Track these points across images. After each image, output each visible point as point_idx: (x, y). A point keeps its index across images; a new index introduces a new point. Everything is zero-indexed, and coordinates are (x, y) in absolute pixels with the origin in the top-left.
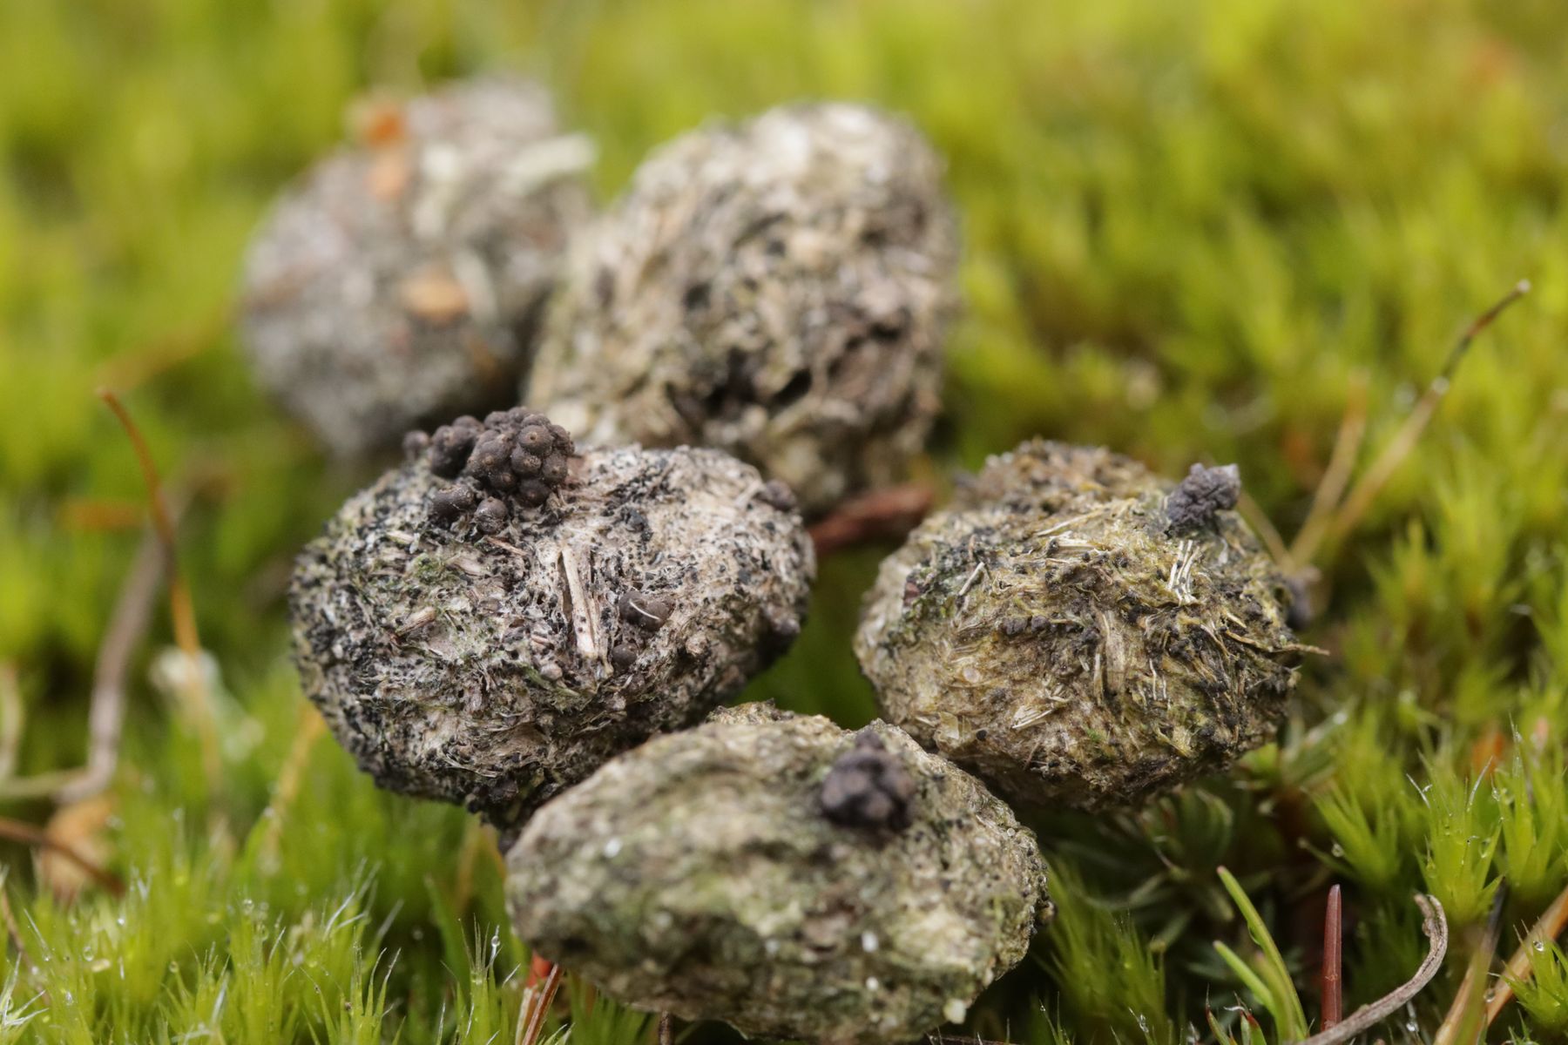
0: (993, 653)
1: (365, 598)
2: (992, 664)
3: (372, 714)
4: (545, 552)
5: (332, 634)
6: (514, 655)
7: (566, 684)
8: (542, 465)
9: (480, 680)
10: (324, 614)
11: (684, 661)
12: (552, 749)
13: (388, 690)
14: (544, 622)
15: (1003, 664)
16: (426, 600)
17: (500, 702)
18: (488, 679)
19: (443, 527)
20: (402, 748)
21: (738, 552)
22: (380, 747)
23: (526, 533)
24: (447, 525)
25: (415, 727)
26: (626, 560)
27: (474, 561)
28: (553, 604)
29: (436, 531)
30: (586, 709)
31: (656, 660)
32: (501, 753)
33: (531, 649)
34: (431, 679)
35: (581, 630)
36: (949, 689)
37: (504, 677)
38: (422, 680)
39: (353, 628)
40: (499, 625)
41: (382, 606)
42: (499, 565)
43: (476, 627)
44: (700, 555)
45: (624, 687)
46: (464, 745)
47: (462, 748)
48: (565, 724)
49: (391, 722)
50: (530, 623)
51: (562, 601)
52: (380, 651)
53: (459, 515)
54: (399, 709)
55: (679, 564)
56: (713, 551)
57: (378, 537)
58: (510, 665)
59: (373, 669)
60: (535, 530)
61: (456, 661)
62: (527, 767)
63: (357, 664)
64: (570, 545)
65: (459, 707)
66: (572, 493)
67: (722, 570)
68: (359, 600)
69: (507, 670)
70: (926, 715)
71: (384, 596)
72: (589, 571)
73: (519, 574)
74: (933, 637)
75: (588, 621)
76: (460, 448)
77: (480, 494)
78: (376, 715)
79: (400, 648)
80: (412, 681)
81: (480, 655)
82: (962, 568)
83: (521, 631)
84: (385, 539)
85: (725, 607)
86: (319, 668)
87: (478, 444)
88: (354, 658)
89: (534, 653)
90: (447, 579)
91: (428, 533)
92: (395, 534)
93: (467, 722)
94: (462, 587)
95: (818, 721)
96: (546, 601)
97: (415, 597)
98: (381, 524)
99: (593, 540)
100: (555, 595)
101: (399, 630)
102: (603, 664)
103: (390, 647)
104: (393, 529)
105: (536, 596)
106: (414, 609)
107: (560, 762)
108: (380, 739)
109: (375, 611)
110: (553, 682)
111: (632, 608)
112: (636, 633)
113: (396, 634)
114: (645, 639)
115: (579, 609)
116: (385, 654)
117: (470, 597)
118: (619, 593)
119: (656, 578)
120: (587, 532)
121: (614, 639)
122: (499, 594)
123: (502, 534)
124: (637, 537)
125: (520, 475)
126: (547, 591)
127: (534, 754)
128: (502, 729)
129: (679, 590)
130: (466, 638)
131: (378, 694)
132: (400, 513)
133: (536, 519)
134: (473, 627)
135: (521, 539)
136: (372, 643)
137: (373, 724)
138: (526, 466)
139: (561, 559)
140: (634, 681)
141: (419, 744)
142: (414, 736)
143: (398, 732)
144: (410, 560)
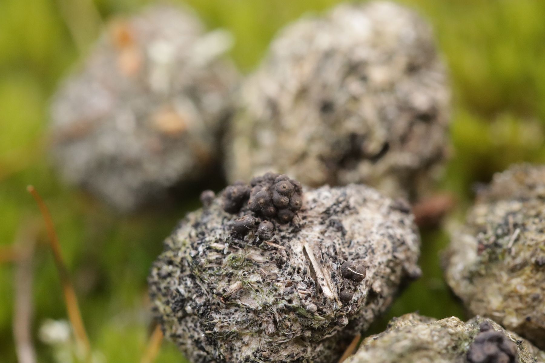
0: (532, 275)
1: (202, 280)
2: (532, 281)
3: (212, 340)
4: (295, 247)
5: (183, 301)
6: (290, 301)
7: (319, 314)
8: (290, 201)
9: (272, 316)
10: (178, 291)
11: (372, 295)
12: (309, 349)
13: (222, 327)
14: (302, 283)
15: (537, 281)
16: (236, 278)
17: (284, 326)
18: (277, 316)
19: (239, 239)
20: (230, 357)
21: (391, 237)
22: (218, 357)
23: (283, 237)
24: (241, 238)
25: (236, 345)
26: (338, 247)
27: (259, 255)
28: (305, 273)
29: (236, 241)
30: (328, 326)
31: (361, 297)
32: (284, 353)
33: (299, 297)
34: (244, 319)
35: (323, 285)
36: (508, 297)
37: (286, 314)
38: (239, 320)
39: (197, 297)
40: (280, 287)
41: (212, 283)
42: (273, 255)
43: (266, 289)
44: (373, 240)
45: (348, 312)
46: (265, 351)
47: (264, 353)
48: (317, 335)
49: (223, 343)
50: (295, 284)
51: (309, 271)
52: (214, 307)
53: (248, 232)
54: (227, 337)
55: (364, 246)
56: (377, 237)
57: (205, 247)
58: (289, 307)
59: (211, 317)
60: (288, 236)
61: (257, 308)
62: (298, 360)
63: (202, 315)
64: (307, 241)
65: (260, 332)
66: (304, 214)
67: (385, 247)
68: (198, 282)
69: (288, 310)
70: (497, 311)
71: (213, 278)
72: (321, 254)
73: (285, 259)
74: (495, 271)
75: (325, 280)
76: (241, 197)
77: (257, 219)
78: (214, 341)
79: (225, 304)
80: (234, 321)
81: (271, 303)
82: (507, 234)
83: (292, 289)
84: (209, 248)
85: (387, 266)
86: (176, 320)
87: (251, 194)
88: (201, 312)
89: (301, 299)
90: (246, 266)
91: (233, 242)
92: (214, 245)
93: (265, 339)
94: (255, 269)
95: (453, 319)
96: (302, 271)
97: (230, 277)
98: (204, 241)
99: (319, 238)
100: (305, 268)
101: (225, 294)
102: (336, 302)
103: (218, 304)
104: (212, 243)
105: (296, 270)
106: (231, 283)
107: (313, 355)
108: (217, 353)
109: (209, 286)
110: (312, 314)
111: (349, 271)
112: (351, 284)
113: (223, 297)
114: (355, 286)
115: (319, 275)
116: (216, 308)
117: (261, 273)
118: (338, 264)
119: (354, 254)
120: (315, 234)
121: (340, 288)
122: (276, 270)
123: (272, 239)
124: (339, 234)
125: (279, 207)
126: (301, 266)
127: (301, 352)
128: (285, 341)
129: (367, 259)
130: (261, 295)
131: (216, 329)
132: (212, 234)
133: (287, 230)
134: (264, 289)
135: (281, 241)
136: (209, 304)
137: (213, 346)
138: (282, 202)
139: (304, 249)
140: (353, 309)
141: (239, 354)
142: (236, 350)
143: (227, 348)
144: (224, 258)
